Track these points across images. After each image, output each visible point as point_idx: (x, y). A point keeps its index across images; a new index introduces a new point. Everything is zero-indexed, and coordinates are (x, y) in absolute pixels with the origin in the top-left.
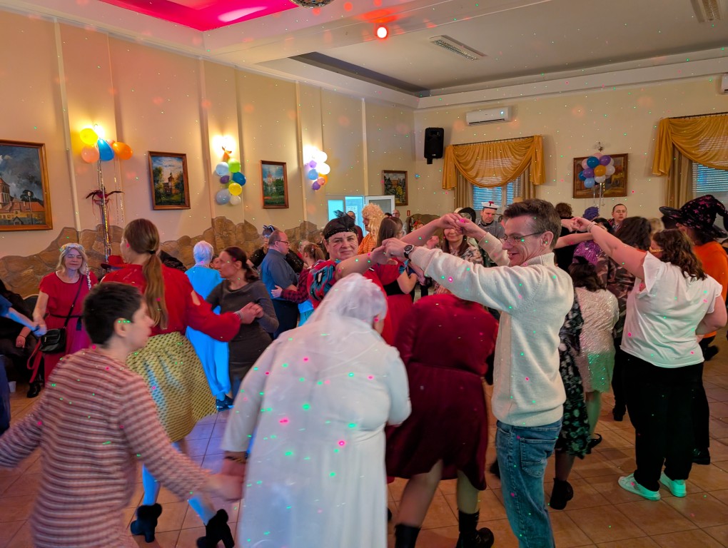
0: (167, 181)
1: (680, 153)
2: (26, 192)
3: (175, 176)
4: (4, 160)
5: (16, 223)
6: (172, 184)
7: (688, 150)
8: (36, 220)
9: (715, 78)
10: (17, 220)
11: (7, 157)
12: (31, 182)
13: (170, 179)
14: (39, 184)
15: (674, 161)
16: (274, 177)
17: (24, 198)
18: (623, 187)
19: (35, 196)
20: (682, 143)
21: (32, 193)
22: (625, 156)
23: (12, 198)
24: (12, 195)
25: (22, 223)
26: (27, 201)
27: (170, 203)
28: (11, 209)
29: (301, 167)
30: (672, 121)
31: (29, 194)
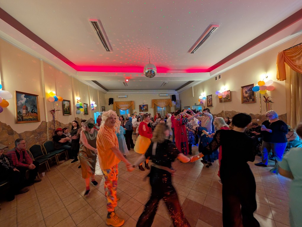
0: (66, 108)
2: (32, 110)
3: (68, 106)
4: (27, 99)
5: (30, 120)
6: (67, 108)
8: (35, 119)
10: (30, 119)
11: (27, 98)
12: (34, 107)
13: (67, 107)
14: (36, 107)
15: (154, 106)
16: (86, 107)
17: (32, 112)
18: (147, 110)
19: (35, 111)
21: (34, 110)
22: (147, 105)
23: (28, 112)
24: (29, 111)
25: (31, 120)
26: (33, 113)
27: (67, 114)
28: (28, 116)
29: (90, 105)
30: (154, 100)
31: (33, 110)
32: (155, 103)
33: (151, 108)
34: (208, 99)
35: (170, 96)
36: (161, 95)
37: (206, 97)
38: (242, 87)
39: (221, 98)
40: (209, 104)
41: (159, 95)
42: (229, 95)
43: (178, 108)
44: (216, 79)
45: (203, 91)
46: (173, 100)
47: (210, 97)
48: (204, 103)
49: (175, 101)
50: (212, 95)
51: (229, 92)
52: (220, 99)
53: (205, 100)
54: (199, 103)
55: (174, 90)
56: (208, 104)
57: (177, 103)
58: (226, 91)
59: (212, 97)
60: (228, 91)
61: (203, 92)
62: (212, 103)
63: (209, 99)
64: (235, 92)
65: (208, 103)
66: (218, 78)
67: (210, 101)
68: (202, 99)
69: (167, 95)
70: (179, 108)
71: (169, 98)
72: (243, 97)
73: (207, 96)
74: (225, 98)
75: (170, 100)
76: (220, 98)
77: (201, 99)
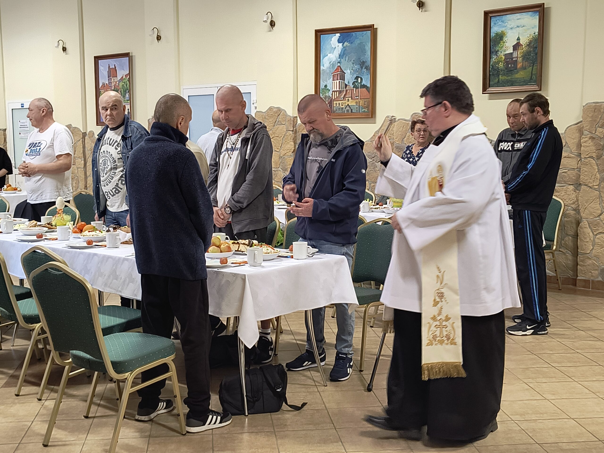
0: (511, 51)
2: (357, 78)
5: (347, 111)
6: (518, 54)
8: (362, 108)
10: (348, 108)
13: (516, 47)
17: (355, 85)
21: (361, 79)
23: (346, 85)
24: (346, 82)
25: (352, 111)
26: (357, 88)
27: (512, 82)
28: (345, 97)
31: (359, 79)
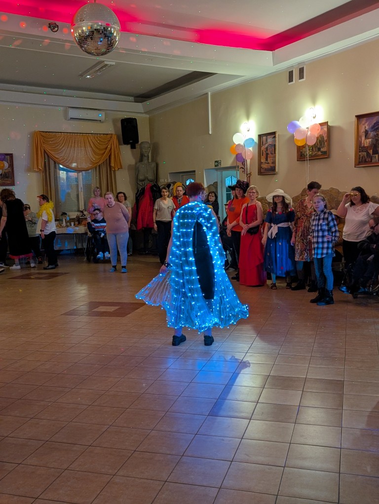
1: (48, 156)
7: (54, 155)
9: (62, 108)
15: (45, 162)
18: (11, 179)
20: (49, 150)
22: (11, 155)
30: (42, 133)
32: (48, 149)
33: (29, 169)
34: (263, 148)
35: (114, 121)
36: (73, 113)
37: (256, 139)
38: (359, 117)
39: (303, 147)
40: (264, 166)
41: (66, 113)
42: (325, 139)
43: (146, 179)
44: (291, 80)
45: (248, 117)
46: (126, 142)
47: (270, 140)
48: (249, 161)
49: (133, 147)
50: (274, 133)
51: (326, 129)
52: (300, 149)
53: (251, 149)
54: (229, 161)
55: (132, 98)
56: (260, 163)
57: (142, 156)
58: (316, 124)
59: (275, 141)
60: (321, 124)
61: (246, 121)
62: (274, 162)
63: (267, 149)
64: (340, 128)
65: (263, 160)
66: (296, 75)
67: (270, 155)
68: (242, 144)
69: (101, 116)
70: (151, 176)
71: (110, 128)
72: (360, 148)
73: (260, 136)
74: (312, 146)
75: (115, 140)
76: (300, 144)
77: (239, 145)
